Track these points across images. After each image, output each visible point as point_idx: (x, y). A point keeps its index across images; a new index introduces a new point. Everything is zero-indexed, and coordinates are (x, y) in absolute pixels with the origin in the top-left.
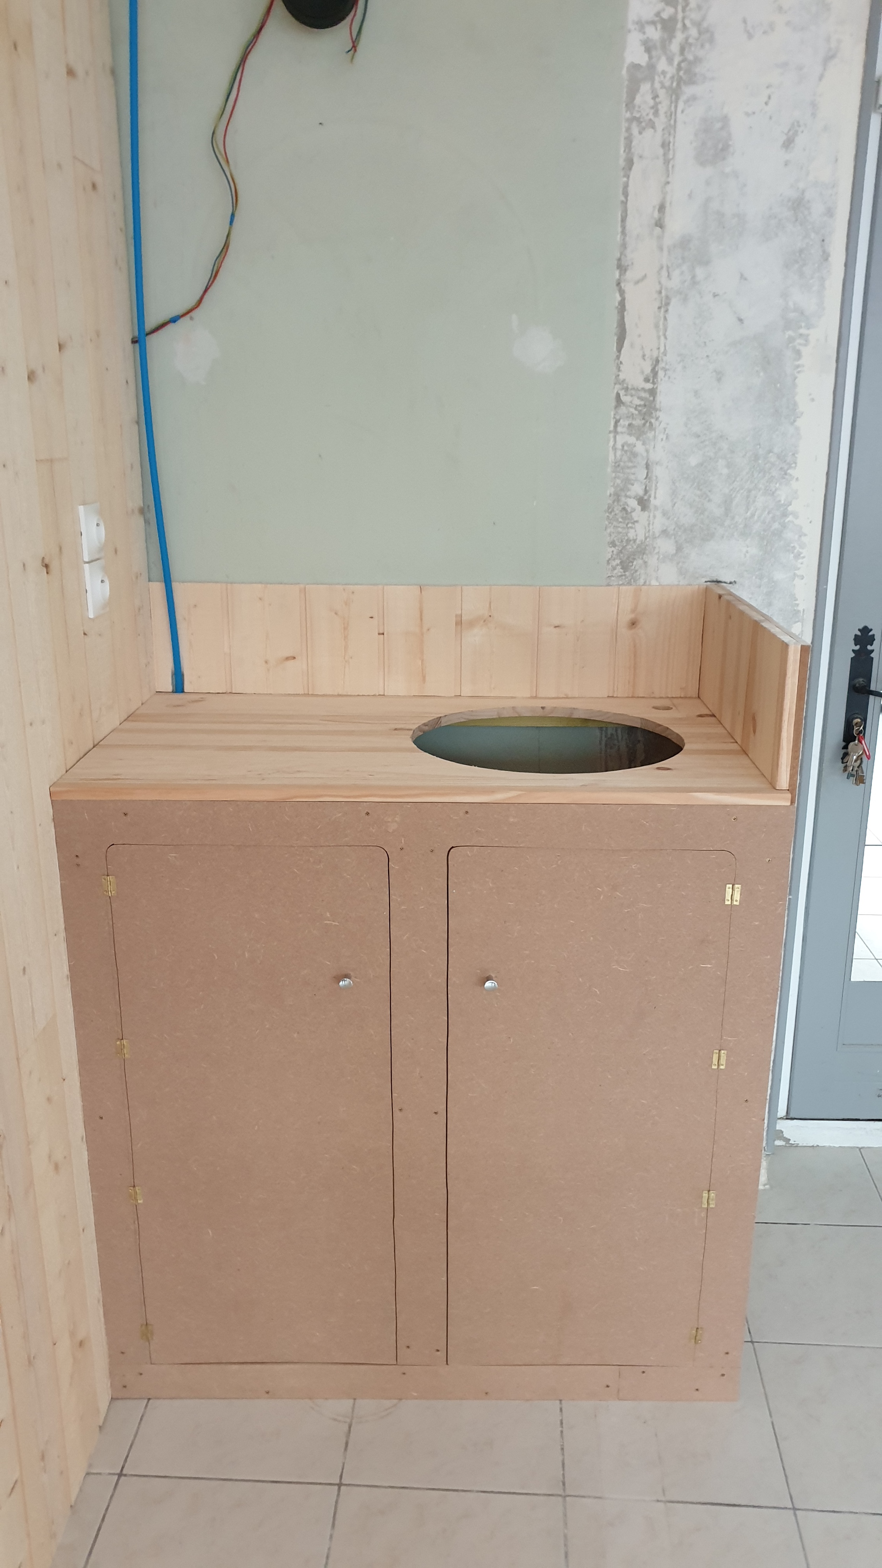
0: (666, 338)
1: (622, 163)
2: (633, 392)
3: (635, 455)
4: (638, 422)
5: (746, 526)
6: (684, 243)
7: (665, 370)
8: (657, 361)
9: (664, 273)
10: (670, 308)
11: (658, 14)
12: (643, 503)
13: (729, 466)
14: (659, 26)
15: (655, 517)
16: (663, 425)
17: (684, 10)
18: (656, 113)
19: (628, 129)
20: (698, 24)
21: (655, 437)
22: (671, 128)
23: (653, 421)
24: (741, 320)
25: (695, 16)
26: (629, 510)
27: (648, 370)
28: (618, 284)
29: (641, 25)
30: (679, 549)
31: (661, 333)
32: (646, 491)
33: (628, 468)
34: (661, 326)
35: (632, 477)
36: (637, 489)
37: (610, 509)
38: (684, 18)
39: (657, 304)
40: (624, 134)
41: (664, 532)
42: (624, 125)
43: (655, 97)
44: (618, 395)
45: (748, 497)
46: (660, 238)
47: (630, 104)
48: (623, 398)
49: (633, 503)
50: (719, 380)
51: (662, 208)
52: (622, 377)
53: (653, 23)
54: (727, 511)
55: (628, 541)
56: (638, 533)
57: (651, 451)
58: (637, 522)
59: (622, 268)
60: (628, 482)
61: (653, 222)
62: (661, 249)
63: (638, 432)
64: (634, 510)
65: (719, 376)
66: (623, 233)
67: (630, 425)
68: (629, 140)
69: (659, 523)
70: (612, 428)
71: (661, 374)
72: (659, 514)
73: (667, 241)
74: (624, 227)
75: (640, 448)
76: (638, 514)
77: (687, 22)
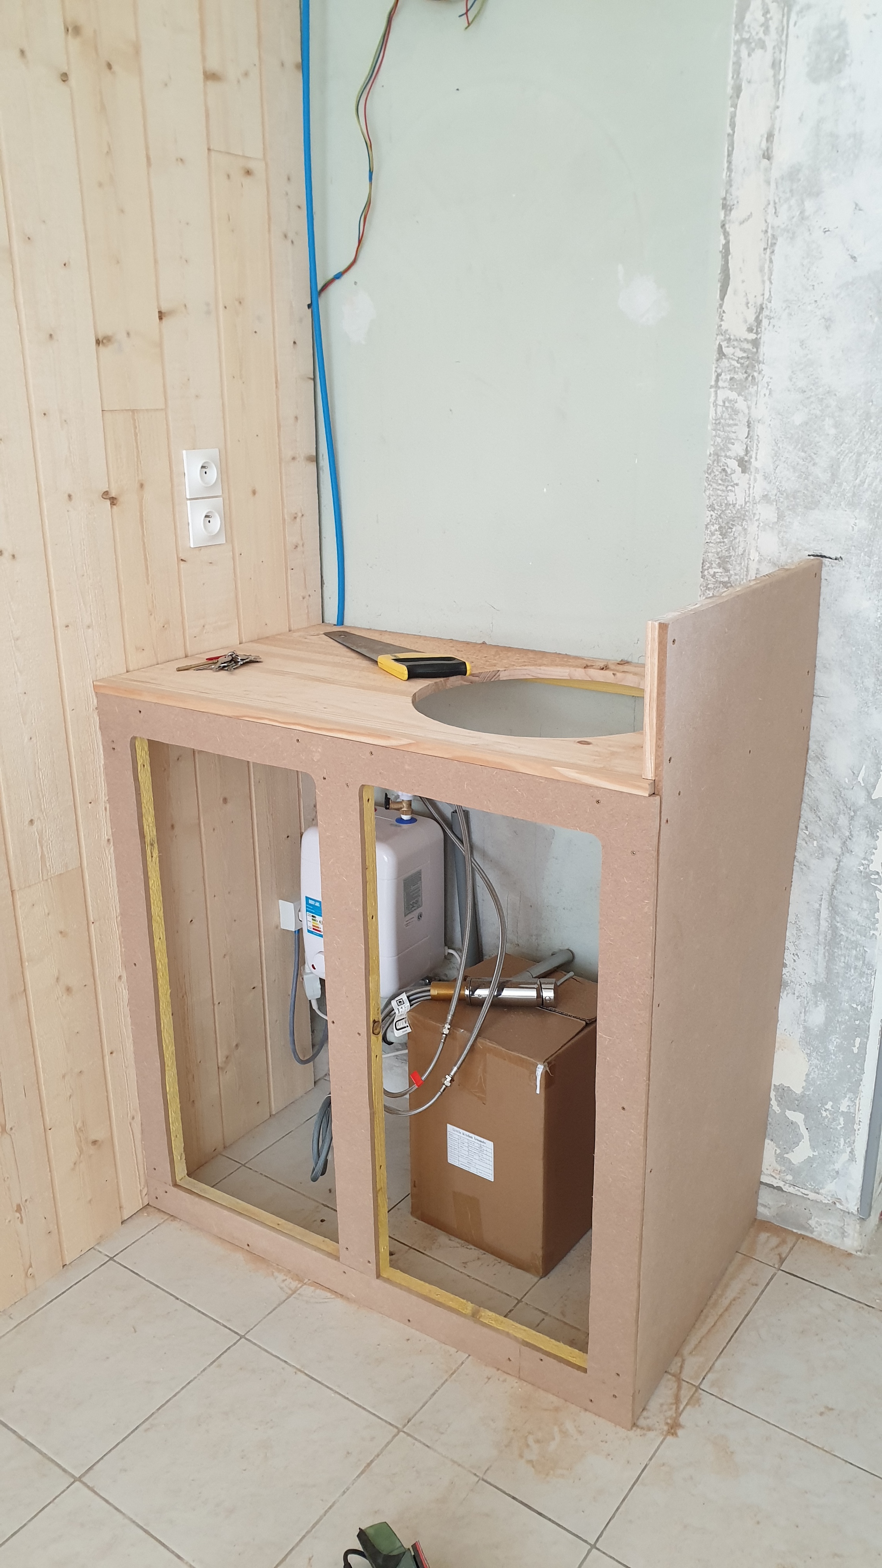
0: (771, 283)
1: (729, 91)
2: (736, 343)
3: (736, 412)
4: (740, 376)
5: (854, 494)
6: (793, 174)
7: (769, 318)
8: (762, 309)
9: (771, 209)
10: (777, 248)
12: (744, 465)
13: (836, 426)
15: (755, 480)
16: (766, 379)
18: (767, 31)
19: (737, 53)
21: (757, 392)
22: (782, 45)
23: (756, 374)
24: (854, 258)
26: (729, 471)
27: (751, 318)
28: (723, 226)
30: (781, 517)
31: (766, 278)
32: (747, 452)
33: (729, 425)
34: (766, 270)
35: (733, 435)
36: (738, 449)
37: (709, 470)
39: (764, 245)
40: (732, 59)
41: (765, 497)
42: (733, 48)
43: (766, 12)
44: (720, 347)
45: (857, 461)
46: (767, 170)
47: (739, 24)
48: (725, 350)
49: (733, 464)
50: (827, 328)
51: (770, 137)
52: (724, 328)
54: (834, 476)
55: (728, 505)
56: (737, 497)
57: (753, 406)
58: (737, 484)
59: (727, 207)
60: (728, 440)
61: (761, 153)
62: (768, 183)
63: (739, 386)
64: (734, 472)
65: (828, 323)
66: (729, 169)
67: (731, 379)
68: (737, 64)
69: (759, 487)
70: (713, 383)
71: (765, 322)
72: (759, 477)
73: (775, 174)
74: (730, 163)
75: (741, 404)
76: (737, 476)
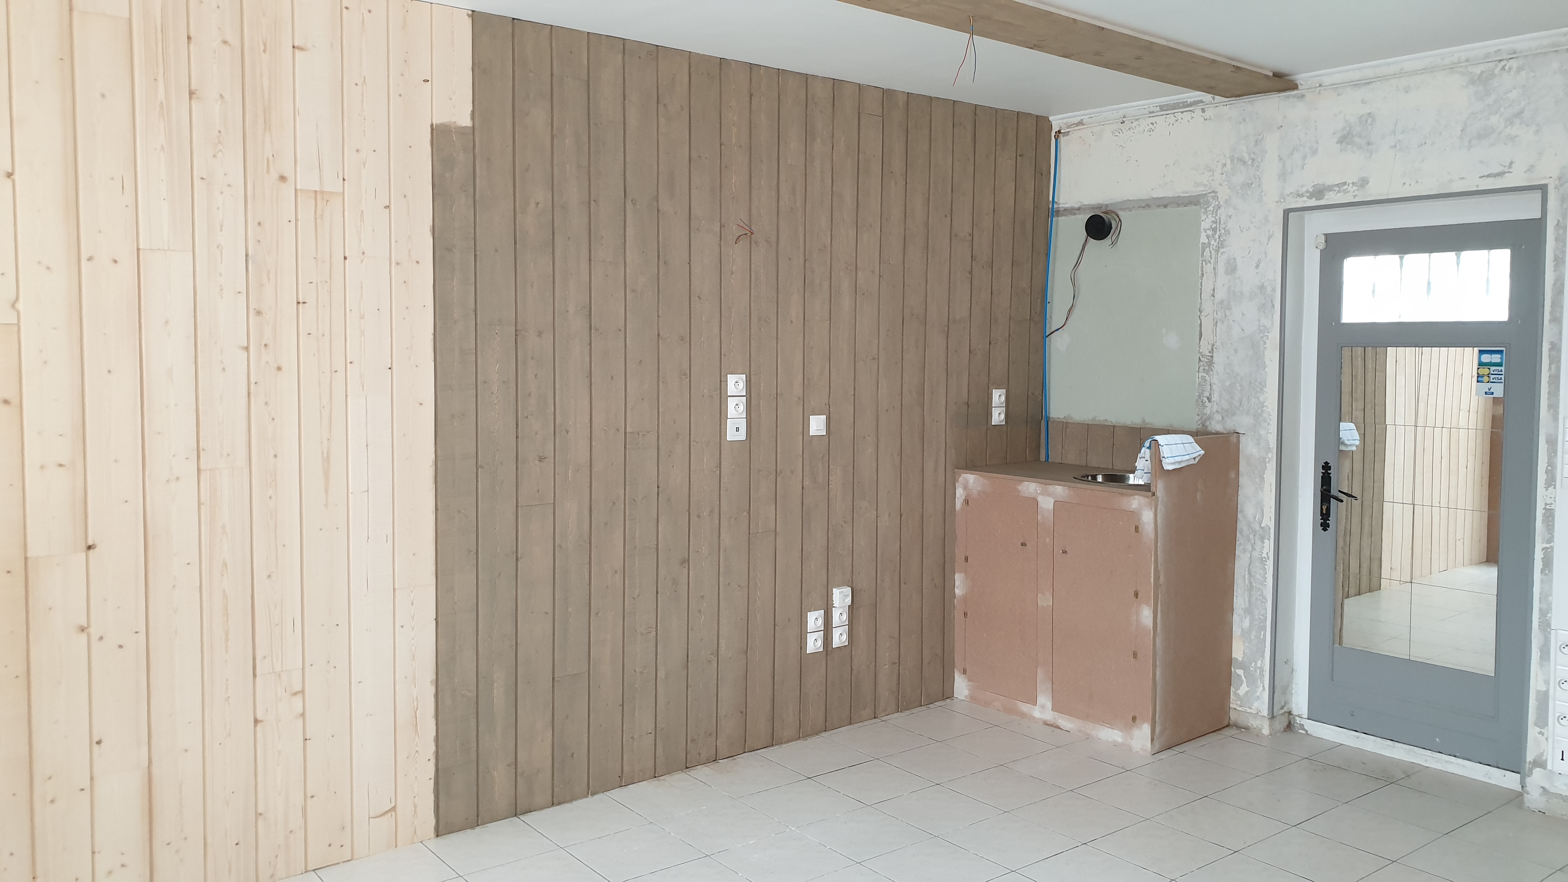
0: (1216, 336)
1: (1200, 275)
2: (1205, 357)
3: (1206, 380)
4: (1207, 368)
5: (1248, 411)
6: (1222, 302)
7: (1216, 348)
8: (1213, 345)
9: (1215, 312)
10: (1218, 325)
11: (1211, 226)
12: (1209, 399)
13: (1240, 386)
14: (1211, 230)
15: (1213, 405)
16: (1216, 370)
17: (1219, 224)
18: (1211, 258)
19: (1202, 264)
20: (1224, 229)
21: (1213, 374)
22: (1216, 262)
23: (1212, 368)
24: (1243, 330)
25: (1223, 226)
26: (1204, 402)
27: (1210, 348)
28: (1199, 317)
29: (1205, 230)
30: (1223, 418)
31: (1215, 335)
32: (1210, 395)
33: (1203, 385)
34: (1214, 332)
35: (1205, 389)
36: (1207, 394)
37: (1197, 401)
38: (1219, 227)
39: (1213, 324)
40: (1200, 265)
41: (1217, 411)
42: (1201, 262)
43: (1211, 253)
44: (1199, 358)
45: (1248, 399)
46: (1213, 300)
47: (1202, 255)
48: (1201, 359)
49: (1205, 399)
50: (1236, 352)
51: (1214, 290)
52: (1201, 350)
53: (1209, 229)
54: (1241, 404)
55: (1204, 414)
56: (1207, 411)
57: (1212, 379)
58: (1207, 407)
59: (1201, 311)
60: (1203, 390)
61: (1211, 295)
62: (1214, 304)
63: (1207, 372)
64: (1206, 402)
65: (1236, 351)
66: (1201, 299)
67: (1204, 369)
68: (1202, 267)
69: (1215, 408)
70: (1197, 370)
71: (1215, 350)
72: (1215, 404)
73: (1216, 301)
74: (1201, 297)
75: (1207, 378)
76: (1207, 404)
77: (1220, 228)
